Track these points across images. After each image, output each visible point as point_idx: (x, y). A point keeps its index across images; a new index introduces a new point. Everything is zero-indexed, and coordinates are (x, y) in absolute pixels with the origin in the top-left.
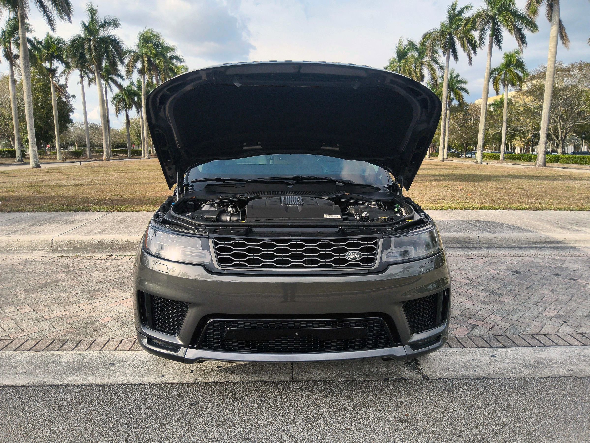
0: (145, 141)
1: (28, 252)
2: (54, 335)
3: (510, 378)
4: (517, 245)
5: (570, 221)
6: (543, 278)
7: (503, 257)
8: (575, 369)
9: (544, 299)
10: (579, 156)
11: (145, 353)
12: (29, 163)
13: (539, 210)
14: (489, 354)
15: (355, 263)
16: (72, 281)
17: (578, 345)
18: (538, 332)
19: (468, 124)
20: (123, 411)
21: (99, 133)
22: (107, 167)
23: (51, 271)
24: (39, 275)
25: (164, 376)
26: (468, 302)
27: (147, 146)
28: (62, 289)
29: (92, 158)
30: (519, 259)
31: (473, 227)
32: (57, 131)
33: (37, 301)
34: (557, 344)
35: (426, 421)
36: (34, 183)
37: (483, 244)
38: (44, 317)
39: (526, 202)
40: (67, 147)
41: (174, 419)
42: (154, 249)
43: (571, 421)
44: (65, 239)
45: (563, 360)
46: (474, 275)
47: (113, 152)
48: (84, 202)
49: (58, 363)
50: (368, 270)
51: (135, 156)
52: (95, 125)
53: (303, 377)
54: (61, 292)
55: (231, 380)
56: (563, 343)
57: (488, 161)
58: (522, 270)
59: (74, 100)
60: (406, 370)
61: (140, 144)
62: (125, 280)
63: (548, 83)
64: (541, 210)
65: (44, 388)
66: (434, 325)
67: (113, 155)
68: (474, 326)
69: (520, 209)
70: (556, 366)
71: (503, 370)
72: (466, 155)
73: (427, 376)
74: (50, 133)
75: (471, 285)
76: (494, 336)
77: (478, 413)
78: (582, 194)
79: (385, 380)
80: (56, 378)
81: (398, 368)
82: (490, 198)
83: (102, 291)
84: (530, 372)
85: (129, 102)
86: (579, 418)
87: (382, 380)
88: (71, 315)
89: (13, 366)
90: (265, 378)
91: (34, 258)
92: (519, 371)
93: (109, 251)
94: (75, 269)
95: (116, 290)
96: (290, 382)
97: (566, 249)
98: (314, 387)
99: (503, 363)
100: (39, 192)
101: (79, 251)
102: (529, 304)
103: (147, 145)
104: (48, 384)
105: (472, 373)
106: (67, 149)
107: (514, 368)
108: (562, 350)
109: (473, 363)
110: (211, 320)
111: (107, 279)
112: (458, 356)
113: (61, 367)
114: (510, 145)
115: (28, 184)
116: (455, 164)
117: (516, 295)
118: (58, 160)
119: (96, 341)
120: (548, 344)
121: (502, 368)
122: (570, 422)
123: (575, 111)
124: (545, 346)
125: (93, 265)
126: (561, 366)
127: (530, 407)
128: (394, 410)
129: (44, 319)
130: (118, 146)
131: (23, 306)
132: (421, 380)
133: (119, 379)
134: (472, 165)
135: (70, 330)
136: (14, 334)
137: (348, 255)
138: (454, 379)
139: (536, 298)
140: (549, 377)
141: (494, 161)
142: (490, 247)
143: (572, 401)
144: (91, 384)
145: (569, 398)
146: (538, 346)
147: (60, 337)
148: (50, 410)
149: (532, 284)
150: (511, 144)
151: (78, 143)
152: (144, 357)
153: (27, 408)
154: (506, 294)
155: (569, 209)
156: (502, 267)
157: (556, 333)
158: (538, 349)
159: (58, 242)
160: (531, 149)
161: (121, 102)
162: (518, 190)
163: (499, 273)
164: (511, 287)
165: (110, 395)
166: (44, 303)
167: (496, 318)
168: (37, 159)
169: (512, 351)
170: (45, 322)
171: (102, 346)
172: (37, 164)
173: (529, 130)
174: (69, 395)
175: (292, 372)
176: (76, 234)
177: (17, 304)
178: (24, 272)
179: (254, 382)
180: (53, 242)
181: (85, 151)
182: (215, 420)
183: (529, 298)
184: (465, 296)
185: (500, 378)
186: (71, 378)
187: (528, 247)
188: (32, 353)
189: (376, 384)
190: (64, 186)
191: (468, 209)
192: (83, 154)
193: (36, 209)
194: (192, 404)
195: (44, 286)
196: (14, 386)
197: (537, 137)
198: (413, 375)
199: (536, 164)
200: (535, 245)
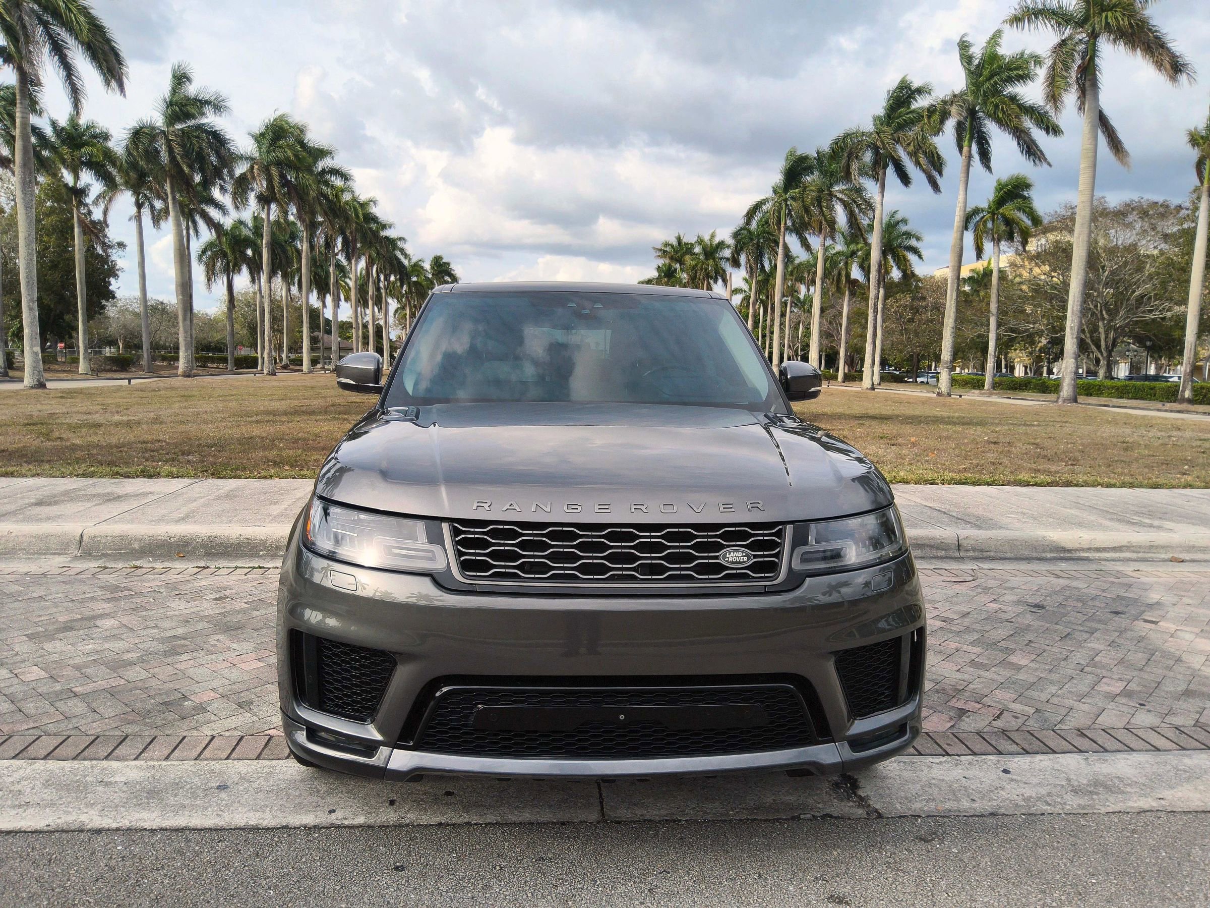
0: (267, 339)
1: (30, 558)
2: (95, 728)
3: (1043, 814)
4: (1035, 555)
5: (1136, 509)
6: (1091, 619)
7: (1009, 578)
8: (1170, 797)
9: (1097, 659)
10: (1142, 383)
11: (290, 765)
12: (21, 380)
13: (1071, 486)
14: (998, 768)
15: (738, 571)
16: (127, 618)
17: (1171, 750)
18: (1090, 723)
19: (921, 316)
20: (253, 883)
21: (169, 321)
22: (186, 389)
23: (81, 596)
24: (56, 605)
25: (334, 811)
26: (946, 664)
27: (270, 348)
28: (108, 633)
29: (153, 371)
30: (1040, 580)
31: (946, 519)
32: (83, 314)
33: (55, 657)
34: (1131, 748)
35: (882, 900)
36: (35, 420)
37: (967, 551)
38: (73, 689)
39: (1045, 471)
40: (100, 347)
41: (363, 898)
42: (324, 544)
43: (1172, 897)
44: (109, 533)
45: (1144, 778)
46: (955, 612)
47: (197, 359)
48: (143, 458)
49: (107, 784)
50: (765, 586)
51: (244, 368)
52: (162, 303)
53: (624, 813)
54: (107, 639)
55: (475, 819)
56: (1140, 744)
57: (960, 391)
58: (1048, 602)
59: (121, 252)
60: (834, 798)
61: (254, 345)
62: (239, 616)
63: (1079, 238)
64: (1076, 485)
65: (82, 835)
66: (894, 702)
67: (197, 366)
68: (962, 712)
69: (1036, 485)
70: (1133, 791)
71: (1028, 799)
72: (918, 379)
73: (876, 811)
74: (67, 317)
75: (951, 631)
76: (1004, 732)
77: (985, 883)
78: (1154, 456)
79: (793, 818)
80: (107, 815)
81: (817, 795)
82: (974, 462)
83: (192, 638)
84: (1082, 802)
85: (235, 258)
86: (1188, 892)
87: (786, 819)
88: (131, 685)
89: (10, 791)
90: (546, 816)
91: (41, 571)
92: (1059, 800)
93: (201, 558)
94: (132, 593)
95: (221, 637)
96: (598, 822)
97: (1132, 563)
98: (648, 833)
99: (1026, 786)
100: (47, 436)
101: (138, 557)
102: (1068, 669)
103: (270, 346)
104: (89, 827)
105: (965, 804)
106: (100, 353)
107: (1049, 794)
108: (1142, 760)
109: (967, 784)
110: (445, 689)
111: (202, 614)
112: (935, 772)
113: (116, 792)
114: (1003, 360)
115: (22, 421)
116: (897, 396)
117: (1042, 651)
118: (81, 374)
119: (186, 740)
120: (1113, 749)
121: (1025, 795)
122: (1169, 899)
123: (1131, 295)
124: (1106, 751)
125: (169, 585)
126: (1142, 790)
127: (1087, 871)
128: (816, 878)
129: (73, 695)
130: (207, 348)
131: (27, 669)
132: (865, 818)
133: (241, 817)
134: (930, 398)
135: (130, 718)
136: (11, 726)
137: (725, 557)
138: (931, 816)
139: (1080, 657)
140: (1120, 812)
141: (973, 391)
142: (981, 558)
143: (1170, 858)
144: (181, 827)
145: (1164, 854)
146: (1093, 752)
147: (109, 730)
148: (97, 880)
149: (1070, 630)
150: (1006, 358)
151: (125, 340)
152: (289, 773)
153: (46, 876)
154: (1020, 650)
155: (1132, 486)
156: (1009, 597)
157: (1126, 727)
158: (1093, 757)
159: (93, 537)
160: (1045, 369)
161: (217, 259)
162: (1028, 447)
163: (1004, 608)
164: (1030, 636)
165: (224, 850)
166: (71, 662)
167: (1004, 696)
168: (39, 371)
169: (1043, 762)
170: (76, 701)
171: (199, 749)
172: (38, 380)
173: (1042, 331)
174: (136, 849)
175: (601, 803)
176: (132, 521)
177: (12, 664)
178: (24, 598)
179: (524, 823)
180: (84, 538)
181: (139, 357)
182: (448, 899)
183: (1067, 657)
184: (940, 652)
185: (1024, 815)
186: (137, 816)
187: (1056, 559)
188: (52, 764)
189: (775, 826)
190: (98, 425)
191: (933, 482)
192: (134, 363)
193: (44, 470)
194: (397, 868)
195: (68, 627)
196: (17, 832)
197: (1057, 344)
198: (849, 808)
199: (1058, 398)
200: (1070, 555)
